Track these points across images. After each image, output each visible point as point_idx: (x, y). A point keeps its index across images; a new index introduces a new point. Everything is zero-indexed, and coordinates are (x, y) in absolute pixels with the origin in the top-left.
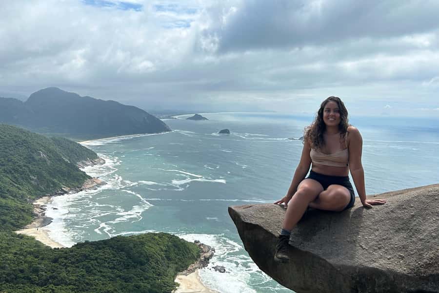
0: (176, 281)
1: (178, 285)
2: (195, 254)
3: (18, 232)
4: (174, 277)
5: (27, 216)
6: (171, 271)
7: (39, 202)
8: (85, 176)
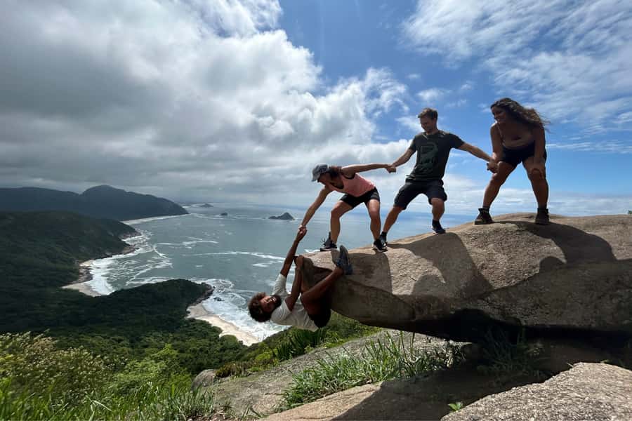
0: (188, 310)
1: (189, 312)
2: (202, 291)
3: (64, 287)
4: (187, 307)
5: (74, 275)
6: (185, 305)
7: (86, 264)
8: (125, 245)
